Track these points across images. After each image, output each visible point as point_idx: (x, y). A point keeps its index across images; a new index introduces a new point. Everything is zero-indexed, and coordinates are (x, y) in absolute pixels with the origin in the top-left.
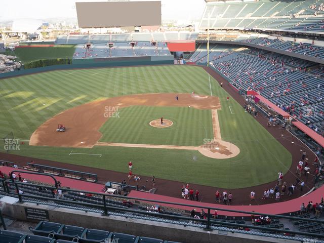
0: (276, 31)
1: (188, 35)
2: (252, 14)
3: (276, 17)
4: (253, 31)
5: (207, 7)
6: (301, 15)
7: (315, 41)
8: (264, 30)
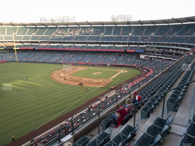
2: (16, 34)
3: (37, 36)
6: (56, 35)
7: (75, 44)
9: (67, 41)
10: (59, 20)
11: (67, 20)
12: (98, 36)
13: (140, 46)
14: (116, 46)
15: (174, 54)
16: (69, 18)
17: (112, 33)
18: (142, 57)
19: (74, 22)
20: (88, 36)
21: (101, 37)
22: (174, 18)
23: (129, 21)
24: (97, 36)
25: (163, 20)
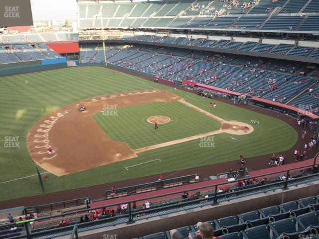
0: (167, 29)
1: (67, 35)
2: (129, 14)
3: (156, 17)
4: (140, 30)
5: (79, 6)
6: (183, 15)
7: (209, 37)
8: (153, 28)
12: (264, 15)
17: (306, 5)
20: (239, 16)
21: (270, 17)
24: (260, 15)
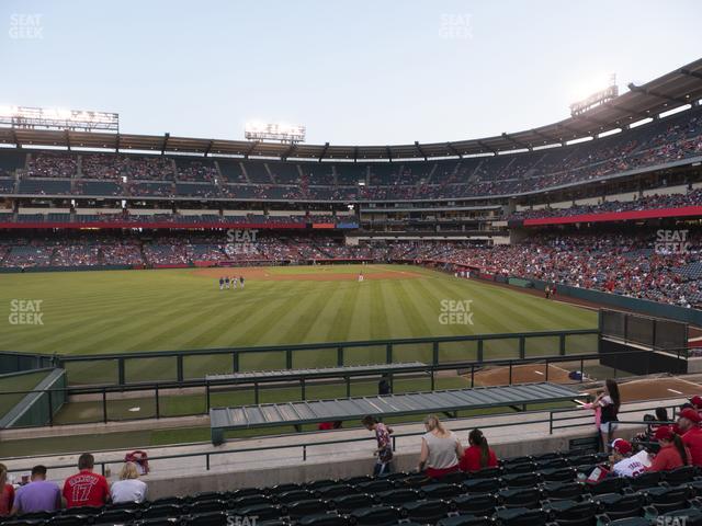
9: (100, 198)
10: (49, 123)
11: (85, 125)
13: (338, 213)
14: (273, 213)
15: (438, 228)
16: (96, 120)
17: (246, 177)
18: (352, 241)
19: (115, 132)
20: (172, 183)
22: (420, 143)
23: (300, 143)
25: (388, 148)
